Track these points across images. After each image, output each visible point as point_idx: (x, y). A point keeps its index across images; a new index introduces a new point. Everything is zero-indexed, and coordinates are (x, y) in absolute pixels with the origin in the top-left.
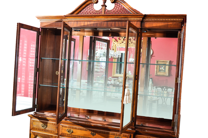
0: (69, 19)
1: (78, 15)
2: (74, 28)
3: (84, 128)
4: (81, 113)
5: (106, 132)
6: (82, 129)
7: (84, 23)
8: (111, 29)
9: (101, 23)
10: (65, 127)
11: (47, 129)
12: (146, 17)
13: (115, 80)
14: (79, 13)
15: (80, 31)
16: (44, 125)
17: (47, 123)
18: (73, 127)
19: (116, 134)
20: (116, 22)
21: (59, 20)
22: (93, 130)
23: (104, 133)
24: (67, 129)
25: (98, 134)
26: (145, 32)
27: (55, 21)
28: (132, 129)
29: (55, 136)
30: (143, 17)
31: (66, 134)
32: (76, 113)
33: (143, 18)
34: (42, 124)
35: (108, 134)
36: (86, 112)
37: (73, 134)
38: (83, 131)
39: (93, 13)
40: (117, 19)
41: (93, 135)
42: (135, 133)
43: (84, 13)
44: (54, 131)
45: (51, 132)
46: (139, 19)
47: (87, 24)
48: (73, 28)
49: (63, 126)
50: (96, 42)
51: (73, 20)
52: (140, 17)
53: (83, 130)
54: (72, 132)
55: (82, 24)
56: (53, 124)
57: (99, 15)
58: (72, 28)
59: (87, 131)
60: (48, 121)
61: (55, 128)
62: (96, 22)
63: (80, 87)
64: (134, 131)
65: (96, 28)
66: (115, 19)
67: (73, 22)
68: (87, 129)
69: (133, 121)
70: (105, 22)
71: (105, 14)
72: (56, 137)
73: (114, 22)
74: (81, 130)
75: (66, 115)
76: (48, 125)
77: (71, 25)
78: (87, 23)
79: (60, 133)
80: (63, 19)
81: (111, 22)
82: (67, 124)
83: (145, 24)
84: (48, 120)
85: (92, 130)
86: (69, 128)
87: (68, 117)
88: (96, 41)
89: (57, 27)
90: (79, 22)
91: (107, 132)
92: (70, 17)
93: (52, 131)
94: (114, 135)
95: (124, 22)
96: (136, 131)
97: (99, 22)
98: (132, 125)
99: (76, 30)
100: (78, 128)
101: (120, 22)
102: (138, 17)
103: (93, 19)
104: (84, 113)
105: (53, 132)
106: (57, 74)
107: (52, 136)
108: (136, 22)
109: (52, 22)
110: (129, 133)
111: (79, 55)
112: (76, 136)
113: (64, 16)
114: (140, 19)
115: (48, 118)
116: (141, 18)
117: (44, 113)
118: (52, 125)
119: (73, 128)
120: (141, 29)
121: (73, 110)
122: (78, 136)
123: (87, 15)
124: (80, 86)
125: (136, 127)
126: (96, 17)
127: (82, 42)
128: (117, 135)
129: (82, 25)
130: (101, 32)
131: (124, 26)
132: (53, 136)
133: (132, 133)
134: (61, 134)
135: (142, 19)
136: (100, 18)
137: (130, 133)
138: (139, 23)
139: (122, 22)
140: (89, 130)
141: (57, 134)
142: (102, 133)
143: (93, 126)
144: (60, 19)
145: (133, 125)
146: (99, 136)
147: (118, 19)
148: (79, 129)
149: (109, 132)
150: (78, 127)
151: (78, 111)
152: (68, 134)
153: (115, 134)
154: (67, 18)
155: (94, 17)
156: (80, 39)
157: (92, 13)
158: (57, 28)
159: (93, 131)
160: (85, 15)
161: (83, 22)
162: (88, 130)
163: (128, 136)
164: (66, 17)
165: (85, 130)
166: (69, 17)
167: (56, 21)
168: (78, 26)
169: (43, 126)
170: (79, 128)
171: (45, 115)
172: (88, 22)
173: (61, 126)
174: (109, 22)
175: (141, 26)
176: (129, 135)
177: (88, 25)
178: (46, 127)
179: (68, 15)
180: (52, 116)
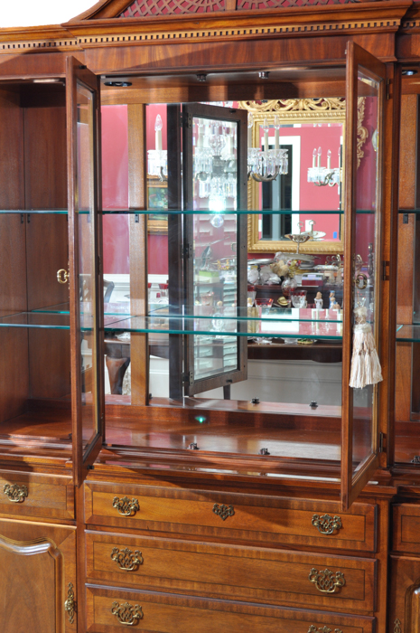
0: (83, 39)
1: (123, 19)
2: (108, 76)
3: (185, 491)
4: (160, 425)
5: (277, 500)
6: (176, 494)
7: (150, 55)
8: (267, 74)
9: (226, 48)
10: (106, 490)
11: (29, 502)
12: (417, 11)
13: (260, 267)
14: (124, 10)
15: (129, 84)
16: (15, 488)
17: (26, 479)
18: (137, 489)
19: (319, 504)
20: (290, 41)
21: (42, 43)
22: (224, 496)
23: (269, 504)
24: (113, 497)
25: (243, 510)
26: (410, 73)
27: (22, 50)
28: (381, 481)
29: (64, 529)
30: (403, 13)
31: (113, 520)
32: (136, 430)
33: (404, 19)
34: (7, 483)
35: (285, 506)
36: (178, 421)
37: (139, 516)
38: (180, 501)
39: (186, 10)
40: (290, 27)
41: (224, 514)
42: (395, 496)
43: (148, 9)
44: (57, 510)
45: (47, 515)
46: (385, 22)
47: (162, 57)
48: (103, 77)
49: (94, 488)
50: (191, 125)
51: (104, 44)
52: (393, 13)
53: (180, 497)
54: (137, 509)
55: (143, 58)
56: (51, 480)
57: (213, 14)
58: (99, 77)
59: (198, 500)
60: (31, 469)
61: (62, 499)
62: (200, 47)
63: (147, 320)
64: (393, 490)
65: (203, 74)
66: (284, 28)
67: (101, 52)
68: (199, 493)
69: (385, 450)
70: (242, 43)
71: (241, 11)
72: (69, 531)
73: (277, 42)
74: (172, 497)
75: (104, 440)
76: (33, 485)
77: (94, 63)
78: (165, 52)
79: (86, 516)
80: (57, 38)
81: (268, 42)
82: (112, 476)
83: (413, 45)
84: (29, 468)
85: (217, 495)
86: (121, 493)
87: (109, 447)
88: (194, 119)
89: (35, 73)
90: (128, 50)
91: (281, 501)
92: (91, 31)
93: (51, 509)
94: (311, 510)
95: (322, 39)
96: (400, 489)
97: (215, 45)
98: (380, 467)
99: (113, 84)
100: (158, 492)
101: (303, 40)
102: (384, 14)
103: (189, 33)
104: (168, 425)
105: (54, 513)
106: (63, 278)
107: (52, 529)
108: (373, 36)
109: (11, 57)
110: (369, 498)
111: (132, 188)
112: (152, 522)
113: (63, 25)
114: (391, 21)
115: (29, 459)
116: (396, 17)
117: (7, 437)
118: (50, 487)
119: (137, 493)
120: (397, 65)
121: (122, 415)
122: (159, 523)
123: (161, 17)
124: (147, 314)
125: (395, 470)
126: (202, 25)
127: (142, 131)
128: (323, 508)
129: (144, 60)
130: (218, 84)
131: (322, 57)
132: (59, 528)
133: (384, 499)
134: (91, 518)
135: (398, 22)
136: (221, 27)
137: (376, 499)
138: (388, 41)
139: (314, 39)
140: (206, 495)
141: (73, 521)
142: (261, 503)
143: (219, 478)
144: (47, 42)
145: (385, 465)
146: (249, 517)
147: (296, 27)
148: (163, 496)
149: (287, 502)
150: (158, 487)
151: (145, 419)
152: (117, 519)
153: (315, 507)
154: (74, 37)
155: (191, 25)
156: (130, 121)
157: (180, 7)
158: (36, 81)
159: (223, 500)
160: (154, 17)
161: (147, 48)
162: (201, 498)
163: (367, 512)
164: (70, 29)
165: (190, 498)
166: (83, 32)
167: (27, 48)
168: (125, 66)
169: (10, 495)
170: (164, 490)
171: (14, 446)
172: (168, 47)
173: (86, 487)
174: (257, 43)
175: (396, 55)
176: (373, 507)
177: (168, 60)
178: (24, 497)
179: (79, 22)
180: (45, 448)
